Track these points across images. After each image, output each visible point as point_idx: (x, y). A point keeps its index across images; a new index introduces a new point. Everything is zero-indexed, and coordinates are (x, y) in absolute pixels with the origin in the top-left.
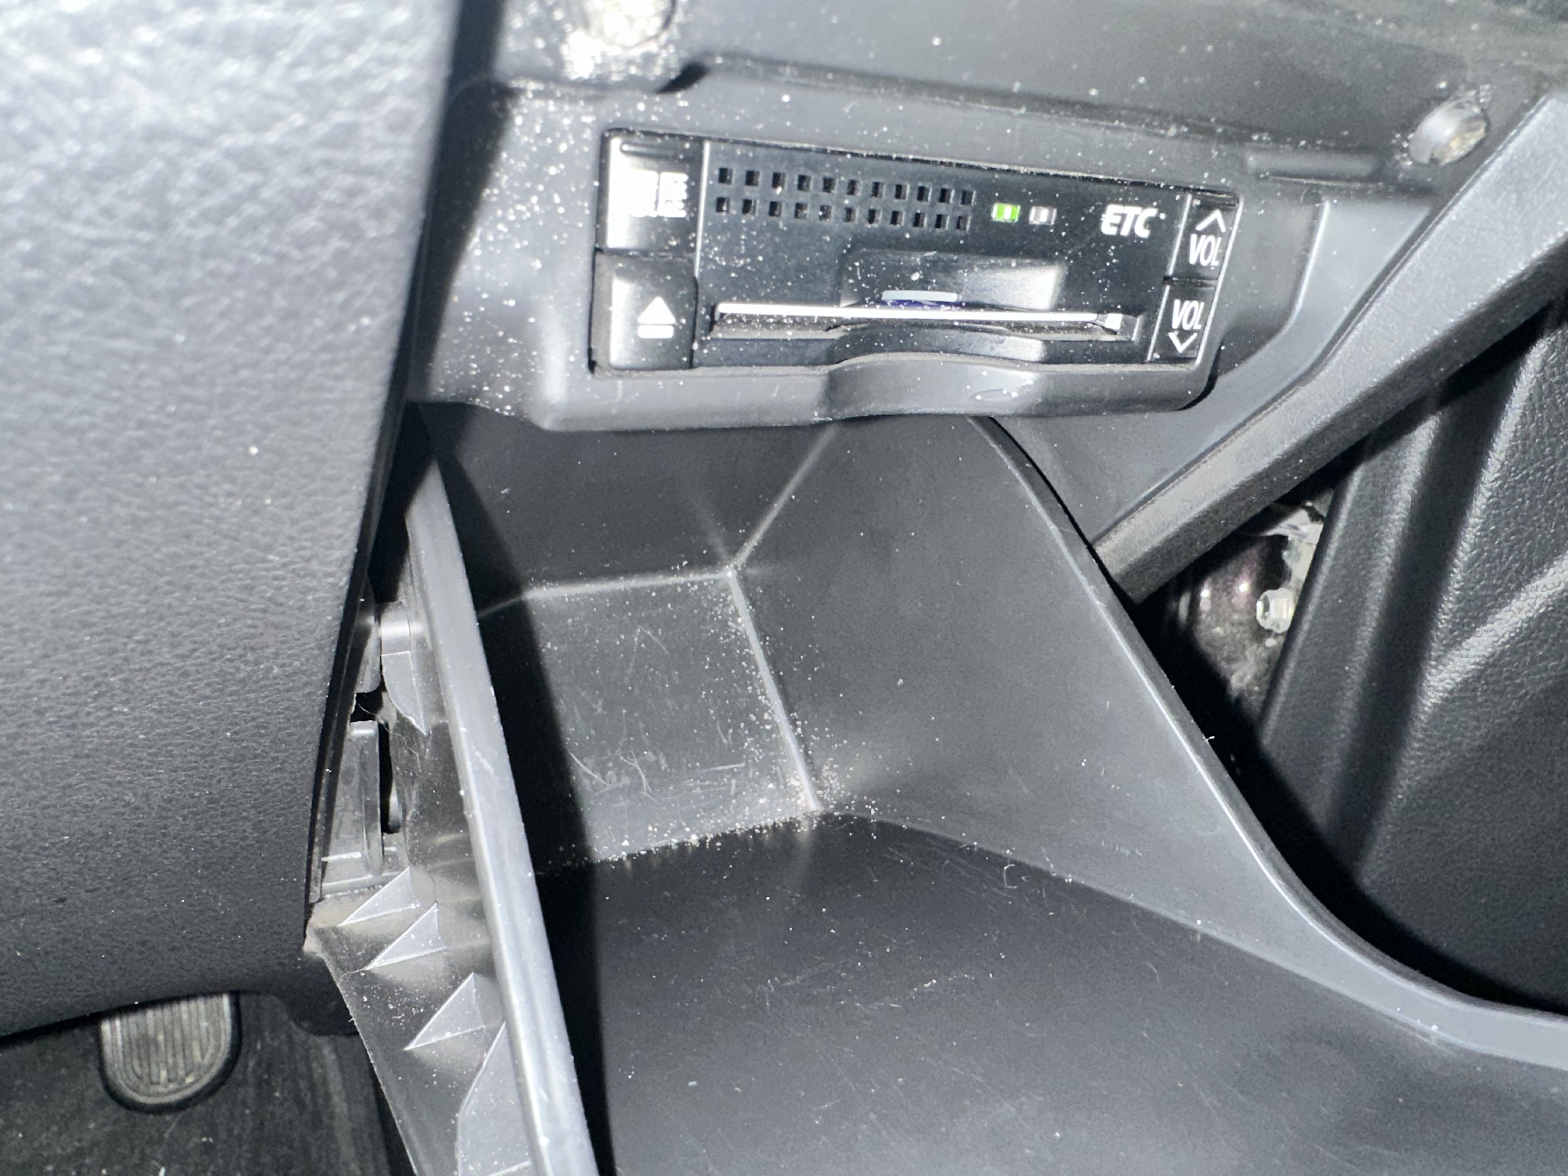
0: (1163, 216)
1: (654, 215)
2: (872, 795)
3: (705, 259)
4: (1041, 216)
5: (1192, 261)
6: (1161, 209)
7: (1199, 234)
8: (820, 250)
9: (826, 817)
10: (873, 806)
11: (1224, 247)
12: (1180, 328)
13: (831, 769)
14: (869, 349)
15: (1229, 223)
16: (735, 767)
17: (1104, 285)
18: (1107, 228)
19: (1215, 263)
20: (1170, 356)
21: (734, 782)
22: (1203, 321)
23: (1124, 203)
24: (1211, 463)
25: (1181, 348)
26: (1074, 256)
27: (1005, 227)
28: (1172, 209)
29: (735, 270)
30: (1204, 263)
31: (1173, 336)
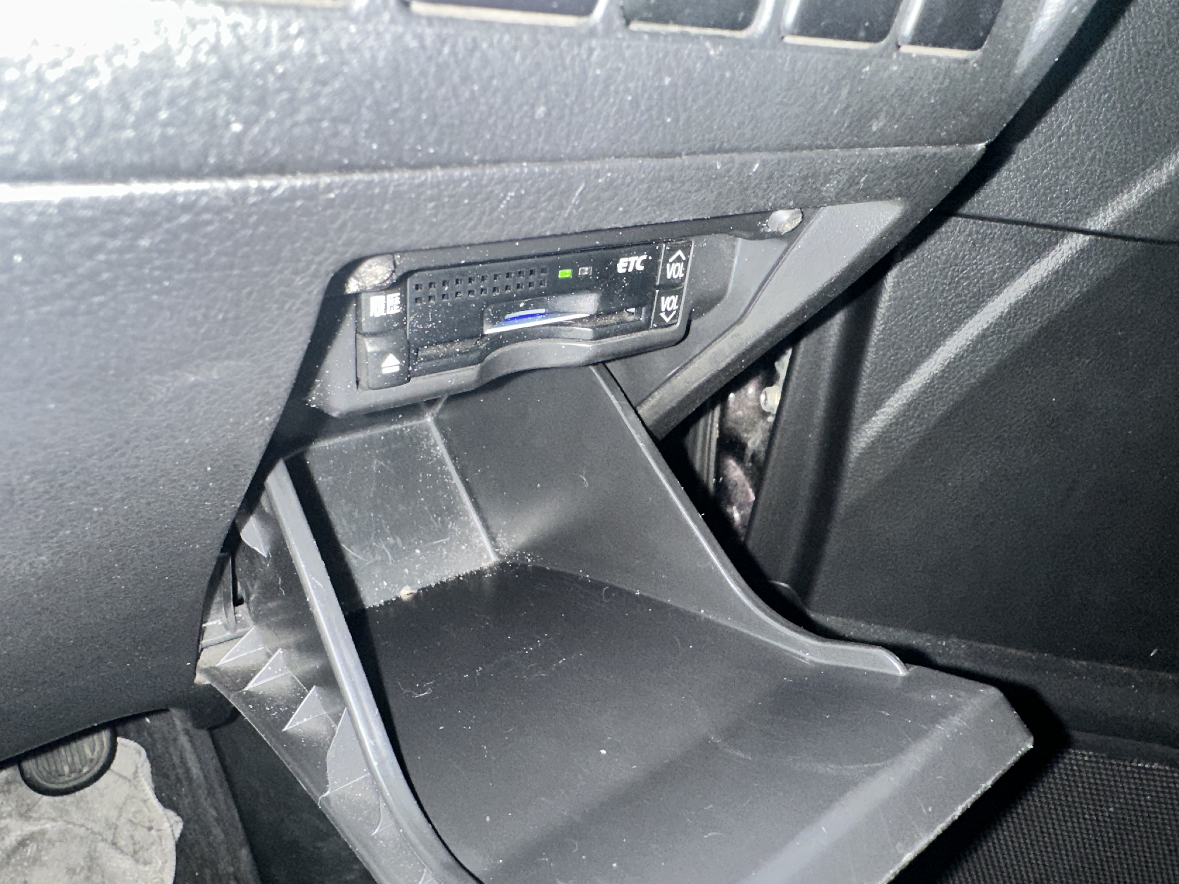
0: (650, 258)
1: (385, 314)
2: (527, 551)
3: (412, 328)
4: (585, 271)
5: (669, 277)
6: (648, 255)
7: (671, 263)
8: (470, 311)
9: (503, 565)
10: (529, 557)
11: (685, 267)
12: (666, 310)
13: (503, 536)
14: (500, 345)
15: (687, 254)
16: (444, 541)
17: (622, 297)
18: (621, 269)
19: (682, 275)
20: (662, 325)
21: (444, 549)
22: (679, 303)
23: (629, 256)
24: (698, 363)
25: (667, 320)
26: (604, 287)
27: (566, 280)
28: (656, 254)
29: (428, 330)
30: (675, 277)
31: (663, 315)
